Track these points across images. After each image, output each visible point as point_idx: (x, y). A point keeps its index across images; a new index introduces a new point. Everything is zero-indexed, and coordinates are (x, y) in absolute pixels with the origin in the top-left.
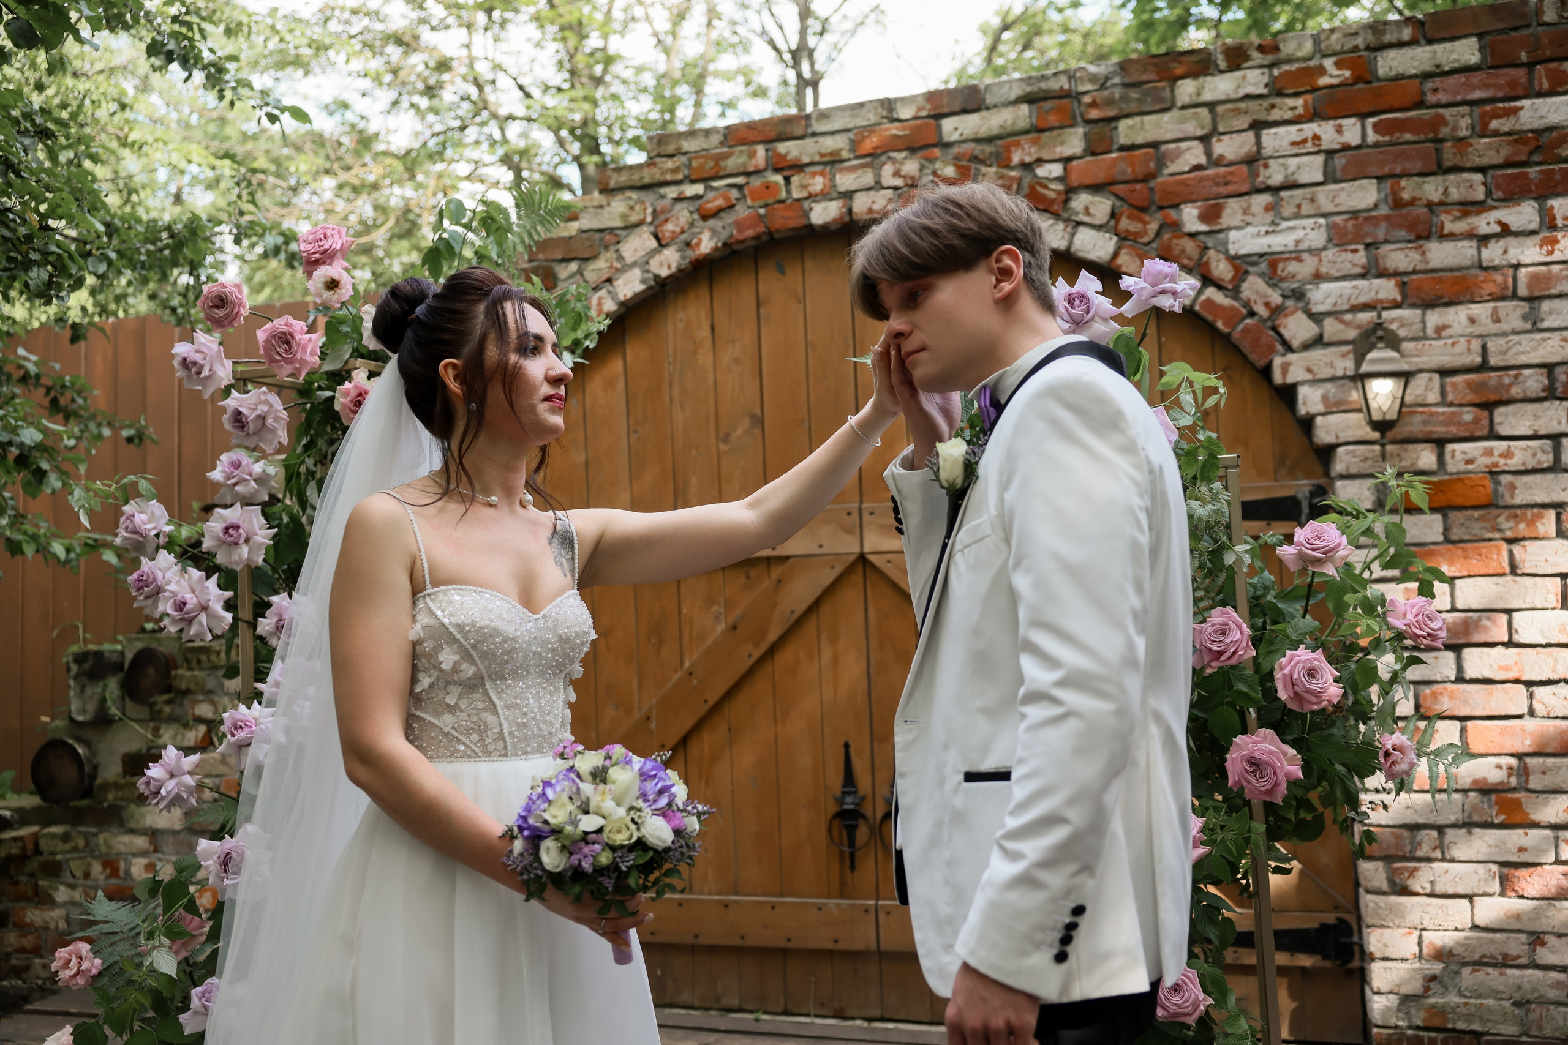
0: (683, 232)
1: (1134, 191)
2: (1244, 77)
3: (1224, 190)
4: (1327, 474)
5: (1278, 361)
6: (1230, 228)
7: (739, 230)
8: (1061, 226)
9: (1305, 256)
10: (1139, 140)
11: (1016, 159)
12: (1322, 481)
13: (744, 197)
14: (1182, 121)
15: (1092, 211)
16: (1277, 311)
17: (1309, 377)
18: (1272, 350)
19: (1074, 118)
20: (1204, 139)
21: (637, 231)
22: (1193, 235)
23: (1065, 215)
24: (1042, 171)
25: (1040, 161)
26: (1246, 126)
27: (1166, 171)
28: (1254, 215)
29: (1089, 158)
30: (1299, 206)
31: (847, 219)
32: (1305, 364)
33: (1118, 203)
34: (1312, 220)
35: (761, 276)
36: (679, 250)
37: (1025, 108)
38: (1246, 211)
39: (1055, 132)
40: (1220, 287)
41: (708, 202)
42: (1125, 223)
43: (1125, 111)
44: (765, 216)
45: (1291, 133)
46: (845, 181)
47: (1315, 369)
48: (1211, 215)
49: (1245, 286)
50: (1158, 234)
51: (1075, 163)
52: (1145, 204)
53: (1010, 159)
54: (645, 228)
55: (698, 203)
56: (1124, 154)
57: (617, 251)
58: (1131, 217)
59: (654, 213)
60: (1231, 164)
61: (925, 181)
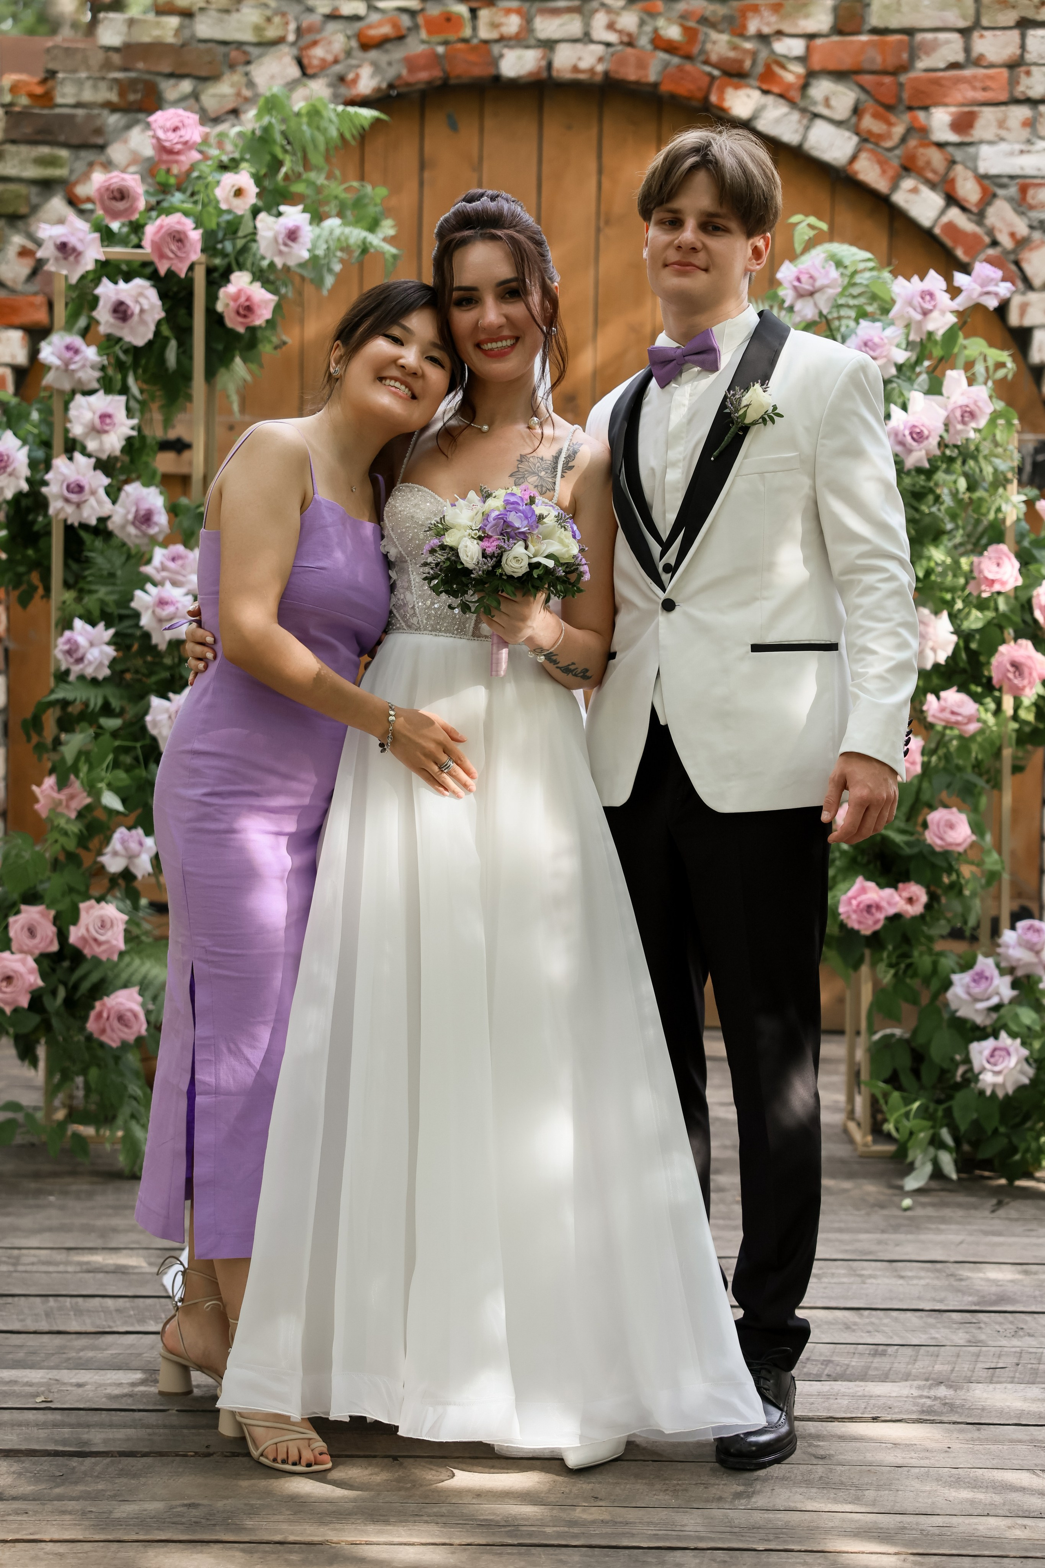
0: (336, 61)
1: (882, 84)
3: (981, 96)
5: (1016, 300)
6: (981, 142)
7: (410, 70)
8: (795, 116)
10: (894, 24)
11: (753, 27)
13: (416, 28)
14: (943, 6)
15: (833, 102)
16: (1022, 243)
20: (965, 32)
21: (273, 49)
22: (941, 145)
23: (802, 104)
24: (781, 47)
25: (780, 33)
26: (1012, 23)
27: (921, 65)
28: (1008, 129)
29: (836, 38)
31: (544, 75)
32: (1043, 306)
33: (863, 97)
35: (428, 130)
36: (330, 85)
38: (1002, 124)
40: (964, 209)
41: (370, 27)
44: (445, 56)
46: (547, 27)
48: (964, 123)
49: (991, 211)
50: (904, 140)
51: (819, 42)
52: (891, 101)
53: (744, 27)
54: (285, 49)
55: (358, 25)
56: (875, 38)
57: (247, 74)
58: (876, 116)
59: (299, 31)
60: (991, 66)
61: (644, 41)
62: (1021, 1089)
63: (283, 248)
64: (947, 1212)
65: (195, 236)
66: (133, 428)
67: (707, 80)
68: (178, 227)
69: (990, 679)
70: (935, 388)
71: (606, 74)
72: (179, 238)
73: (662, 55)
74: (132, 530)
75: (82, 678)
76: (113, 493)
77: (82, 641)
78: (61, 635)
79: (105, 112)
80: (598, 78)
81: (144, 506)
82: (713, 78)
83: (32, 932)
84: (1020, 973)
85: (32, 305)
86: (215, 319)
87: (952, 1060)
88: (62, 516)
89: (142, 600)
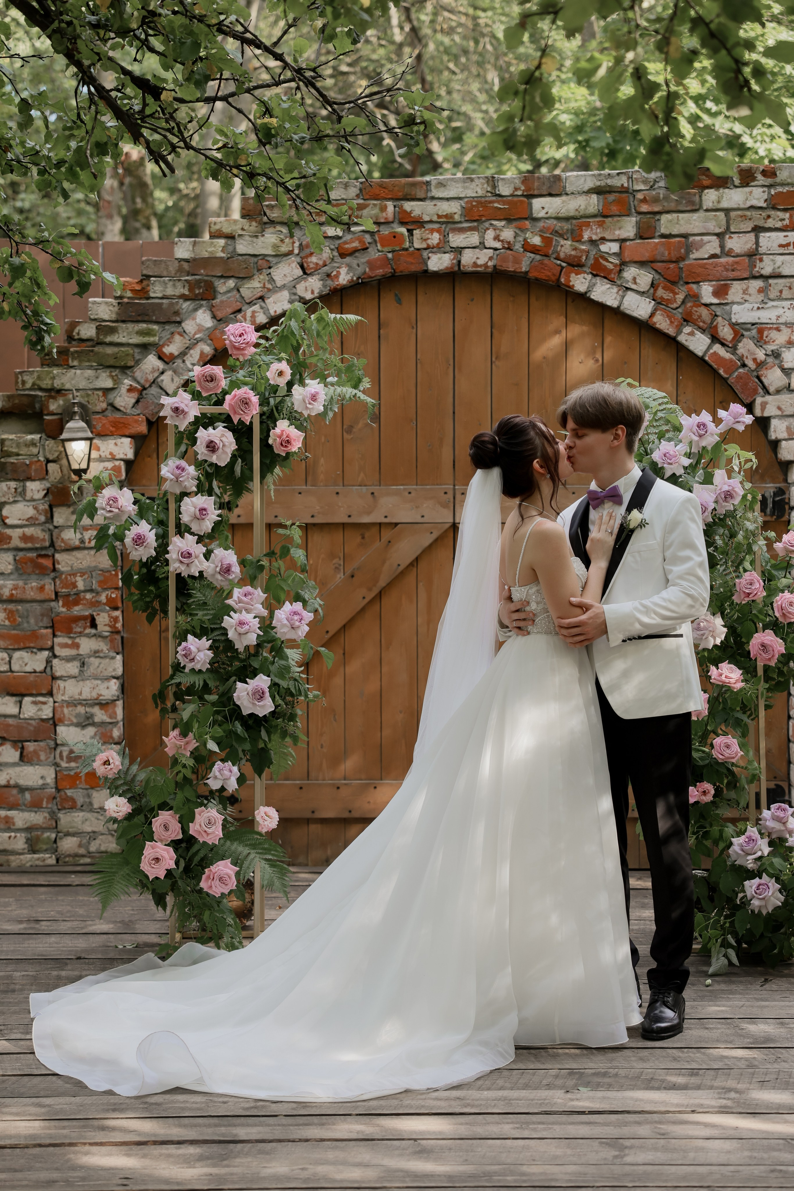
1: (668, 269)
2: (751, 192)
3: (731, 275)
4: (786, 480)
5: (759, 400)
6: (733, 303)
7: (371, 269)
8: (615, 289)
9: (783, 327)
10: (675, 232)
11: (586, 236)
12: (782, 485)
13: (376, 242)
14: (707, 220)
15: (638, 280)
16: (760, 365)
17: (779, 413)
18: (755, 393)
19: (630, 209)
20: (720, 236)
21: (285, 259)
22: (706, 305)
23: (619, 282)
24: (604, 248)
25: (603, 239)
26: (750, 229)
27: (692, 256)
28: (750, 295)
29: (639, 241)
30: (781, 292)
31: (456, 268)
32: (777, 404)
33: (657, 277)
34: (789, 302)
35: (382, 305)
36: (322, 279)
37: (594, 197)
38: (745, 292)
39: (616, 219)
40: (723, 345)
41: (346, 243)
42: (660, 292)
43: (666, 209)
44: (392, 260)
45: (779, 237)
46: (456, 240)
47: (783, 407)
48: (721, 291)
49: (740, 345)
50: (683, 302)
51: (628, 243)
52: (676, 279)
53: (582, 236)
54: (292, 258)
55: (338, 242)
56: (663, 240)
57: (269, 274)
58: (665, 288)
59: (301, 246)
60: (738, 256)
61: (518, 247)
62: (777, 908)
63: (309, 406)
64: (733, 987)
65: (255, 400)
66: (218, 516)
67: (559, 268)
68: (246, 396)
69: (749, 652)
70: (708, 480)
71: (495, 266)
72: (246, 402)
73: (529, 254)
74: (219, 577)
75: (193, 670)
76: (207, 556)
77: (193, 649)
78: (180, 644)
79: (181, 301)
80: (490, 270)
81: (226, 562)
82: (562, 268)
83: (166, 828)
84: (774, 836)
85: (136, 421)
86: (266, 447)
87: (734, 891)
88: (178, 571)
89: (228, 622)
